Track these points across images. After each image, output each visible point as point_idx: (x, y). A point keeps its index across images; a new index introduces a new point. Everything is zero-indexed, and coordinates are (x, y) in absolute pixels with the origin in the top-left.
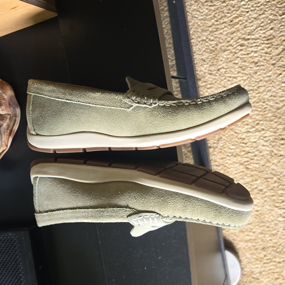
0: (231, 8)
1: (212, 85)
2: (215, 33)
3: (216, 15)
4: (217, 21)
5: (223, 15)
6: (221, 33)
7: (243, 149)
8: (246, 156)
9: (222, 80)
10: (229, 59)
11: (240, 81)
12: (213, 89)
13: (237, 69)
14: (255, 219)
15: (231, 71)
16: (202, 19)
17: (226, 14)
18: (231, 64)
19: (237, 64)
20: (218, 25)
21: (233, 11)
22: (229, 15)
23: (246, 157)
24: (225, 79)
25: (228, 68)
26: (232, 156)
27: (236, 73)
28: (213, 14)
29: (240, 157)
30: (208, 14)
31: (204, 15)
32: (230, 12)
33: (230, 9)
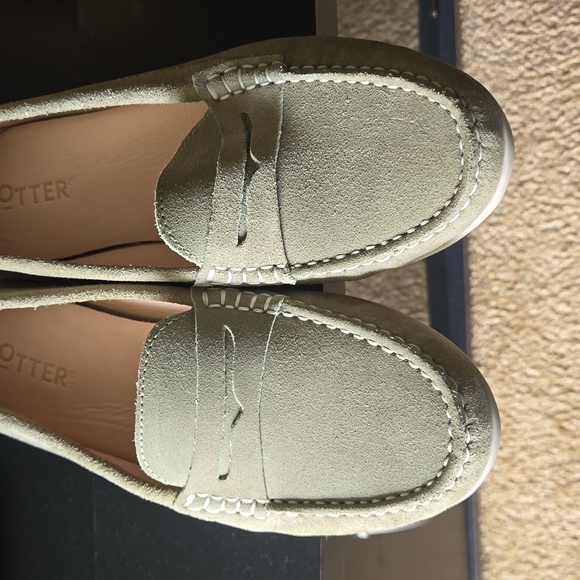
0: (568, 41)
1: (501, 219)
2: (522, 97)
3: (531, 56)
4: (530, 69)
5: (547, 56)
6: (537, 99)
7: (558, 381)
8: (562, 397)
9: (526, 209)
10: (550, 162)
11: (569, 216)
12: (502, 228)
13: (565, 188)
14: (566, 557)
15: (549, 190)
16: (495, 63)
17: (555, 55)
18: (552, 174)
19: (567, 174)
20: (532, 78)
21: (571, 51)
22: (561, 58)
23: (562, 401)
24: (534, 206)
25: (545, 182)
26: (528, 392)
27: (562, 195)
28: (524, 52)
29: (546, 398)
30: (512, 51)
31: (503, 52)
32: (565, 50)
33: (565, 45)
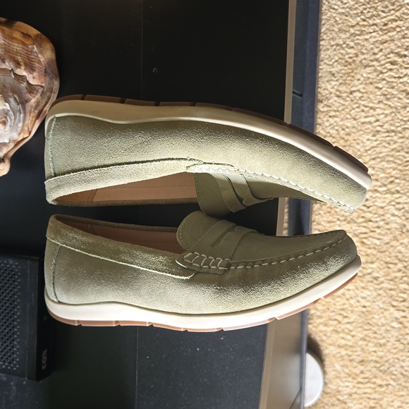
0: (389, 5)
1: (338, 113)
2: (357, 37)
3: (365, 11)
4: (364, 20)
5: (375, 13)
6: (367, 40)
7: (363, 215)
8: (364, 224)
9: (354, 109)
10: (371, 80)
11: (379, 115)
12: (337, 119)
13: (378, 97)
14: (358, 318)
15: (369, 98)
16: (343, 13)
17: (380, 13)
18: (371, 88)
19: (381, 89)
20: (364, 26)
21: (390, 10)
22: (384, 15)
23: (364, 227)
24: (358, 107)
25: (366, 92)
26: (345, 220)
27: (376, 102)
28: (361, 8)
29: (355, 224)
30: (354, 7)
31: (348, 7)
32: (386, 10)
33: (387, 7)
